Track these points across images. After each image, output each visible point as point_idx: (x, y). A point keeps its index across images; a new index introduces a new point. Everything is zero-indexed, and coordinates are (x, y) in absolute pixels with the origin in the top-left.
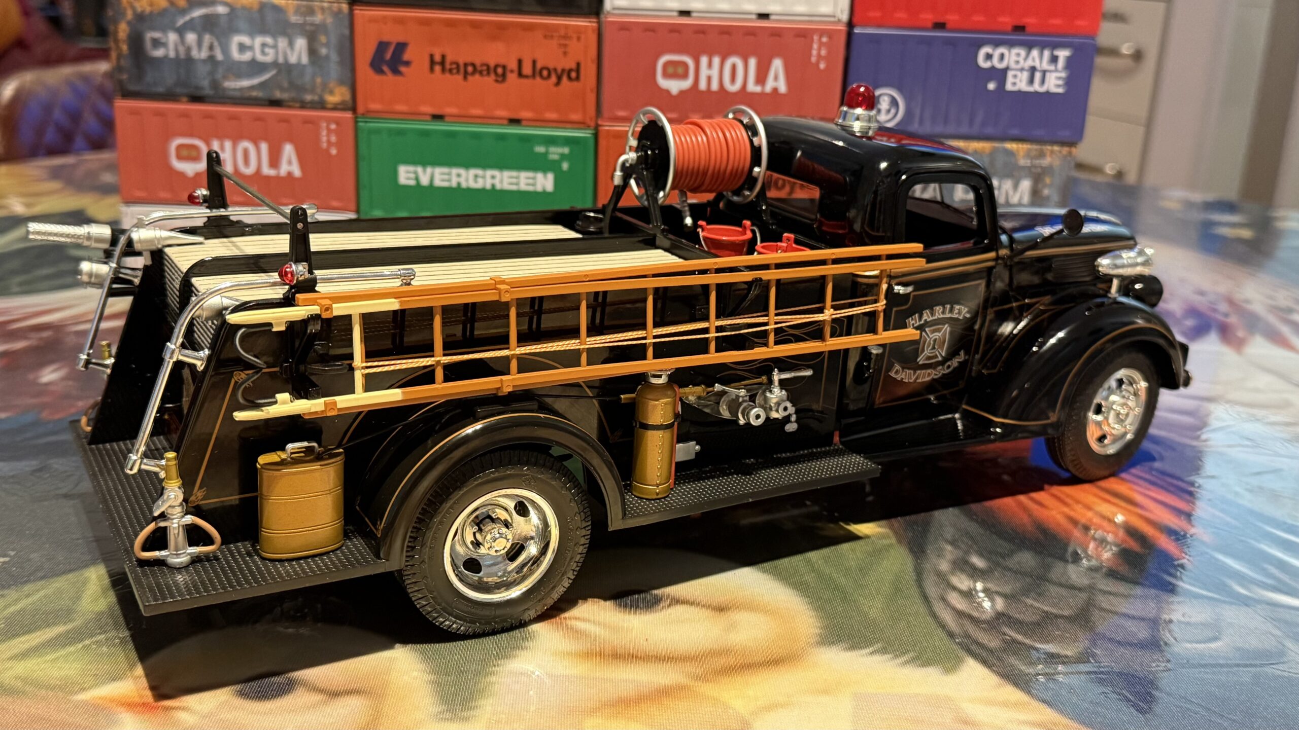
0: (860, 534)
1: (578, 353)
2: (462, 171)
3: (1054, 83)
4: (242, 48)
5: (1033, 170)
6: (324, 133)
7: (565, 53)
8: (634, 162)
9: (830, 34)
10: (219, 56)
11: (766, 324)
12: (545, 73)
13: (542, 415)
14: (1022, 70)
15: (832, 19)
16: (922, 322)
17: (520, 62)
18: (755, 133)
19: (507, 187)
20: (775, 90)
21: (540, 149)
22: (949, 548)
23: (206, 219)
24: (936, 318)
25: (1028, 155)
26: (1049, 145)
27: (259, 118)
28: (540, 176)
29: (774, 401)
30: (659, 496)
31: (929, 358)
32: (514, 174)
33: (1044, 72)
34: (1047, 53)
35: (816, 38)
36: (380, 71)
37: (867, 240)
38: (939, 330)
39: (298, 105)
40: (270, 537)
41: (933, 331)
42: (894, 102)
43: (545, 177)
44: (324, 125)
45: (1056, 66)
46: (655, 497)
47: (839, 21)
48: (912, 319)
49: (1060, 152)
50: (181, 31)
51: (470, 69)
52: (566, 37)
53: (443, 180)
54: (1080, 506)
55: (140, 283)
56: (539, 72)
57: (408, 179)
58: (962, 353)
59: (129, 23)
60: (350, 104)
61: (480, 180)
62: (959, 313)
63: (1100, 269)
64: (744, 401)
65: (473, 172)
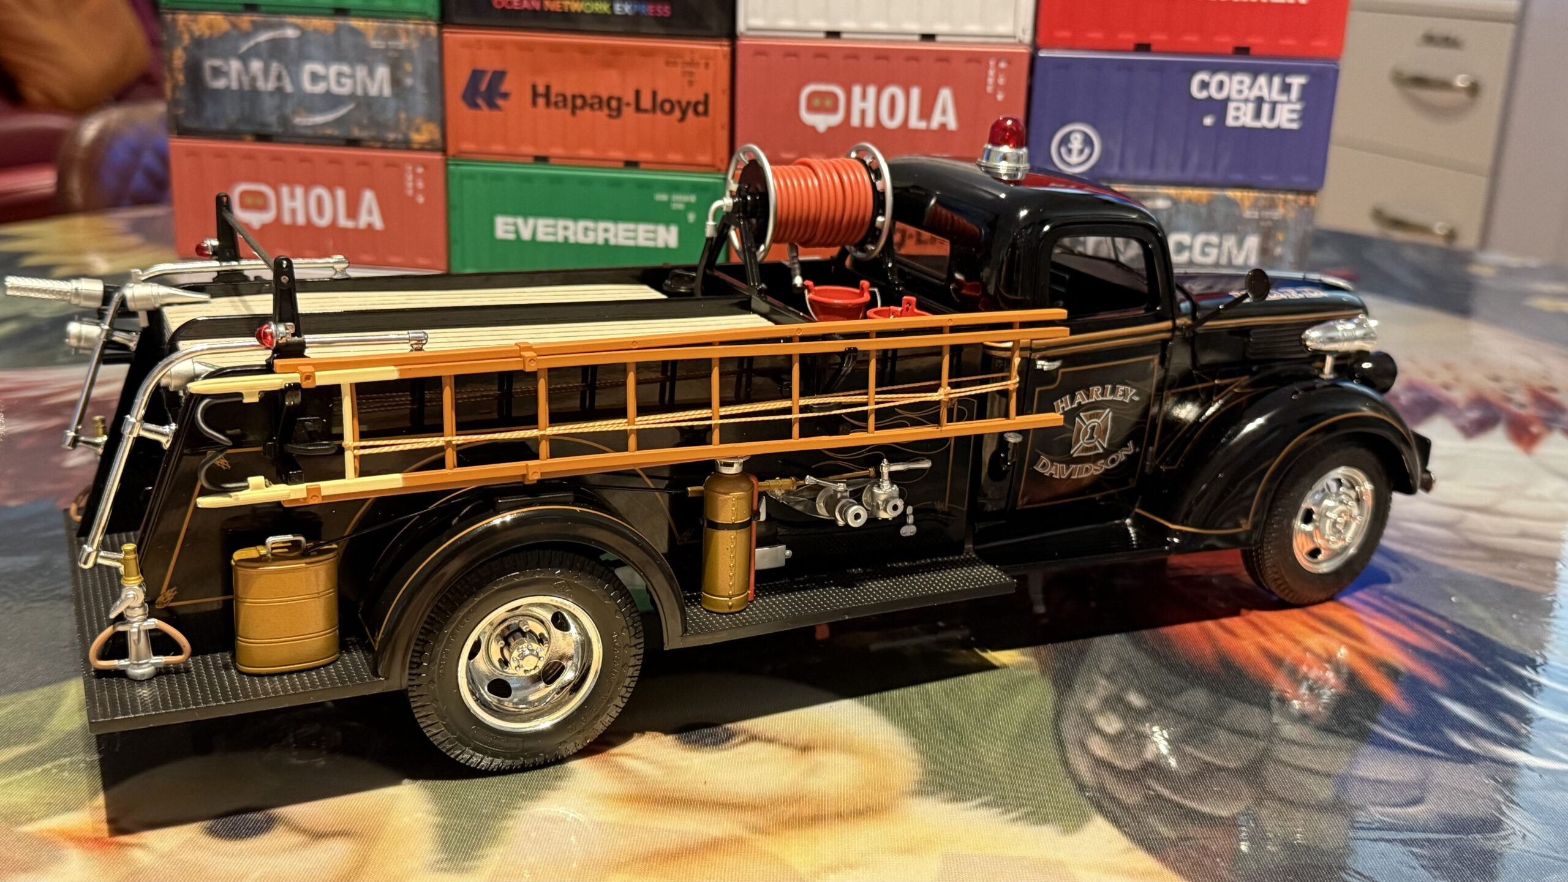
0: (997, 663)
1: (623, 435)
2: (570, 223)
3: (1286, 117)
4: (315, 78)
5: (1262, 224)
6: (410, 177)
7: (691, 83)
8: (730, 210)
9: (1010, 58)
10: (289, 88)
11: (866, 404)
12: (667, 106)
13: (578, 509)
14: (1246, 101)
15: (1012, 40)
16: (1075, 405)
17: (638, 93)
18: (878, 174)
19: (622, 242)
20: (943, 126)
21: (662, 197)
22: (1103, 682)
23: (215, 274)
24: (1093, 400)
25: (1255, 205)
26: (1283, 194)
27: (334, 161)
28: (661, 229)
29: (883, 497)
30: (733, 610)
31: (1086, 450)
32: (631, 226)
33: (1274, 104)
34: (1277, 80)
35: (992, 63)
36: (474, 105)
37: (1002, 305)
38: (1097, 416)
39: (379, 145)
40: (247, 647)
41: (1091, 417)
42: (1088, 141)
43: (668, 230)
44: (410, 168)
45: (1289, 96)
46: (727, 610)
47: (1021, 43)
48: (1062, 402)
49: (1296, 202)
50: (244, 58)
51: (579, 102)
52: (692, 63)
53: (547, 234)
54: (1281, 635)
55: (137, 348)
56: (657, 106)
57: (507, 232)
58: (1130, 444)
59: (185, 49)
60: (439, 144)
61: (591, 234)
62: (1125, 394)
63: (1308, 343)
64: (843, 497)
65: (582, 224)
